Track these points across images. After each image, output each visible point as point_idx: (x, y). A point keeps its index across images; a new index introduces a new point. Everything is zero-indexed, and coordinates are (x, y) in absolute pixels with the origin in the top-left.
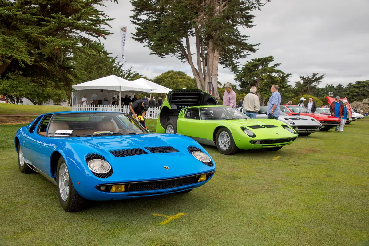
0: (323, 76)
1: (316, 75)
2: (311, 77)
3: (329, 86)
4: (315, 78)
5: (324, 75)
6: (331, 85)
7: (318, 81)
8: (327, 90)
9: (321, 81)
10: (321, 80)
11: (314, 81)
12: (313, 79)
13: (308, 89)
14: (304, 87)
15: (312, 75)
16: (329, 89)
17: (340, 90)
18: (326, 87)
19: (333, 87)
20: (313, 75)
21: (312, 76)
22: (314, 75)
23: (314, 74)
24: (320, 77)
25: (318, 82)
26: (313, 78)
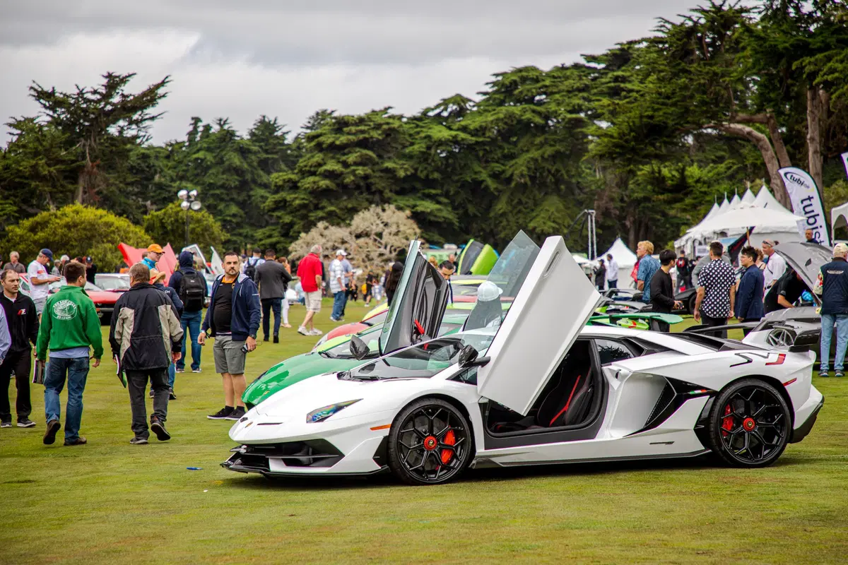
0: (158, 86)
1: (123, 80)
2: (95, 92)
3: (207, 128)
4: (116, 99)
5: (163, 84)
6: (221, 123)
7: (135, 117)
8: (201, 155)
9: (153, 118)
10: (150, 111)
11: (113, 116)
12: (109, 107)
13: (88, 162)
14: (63, 153)
15: (99, 83)
16: (209, 149)
17: (266, 152)
18: (192, 134)
19: (231, 134)
20: (105, 81)
21: (103, 91)
22: (114, 82)
23: (109, 76)
24: (144, 94)
25: (137, 122)
26: (106, 97)
